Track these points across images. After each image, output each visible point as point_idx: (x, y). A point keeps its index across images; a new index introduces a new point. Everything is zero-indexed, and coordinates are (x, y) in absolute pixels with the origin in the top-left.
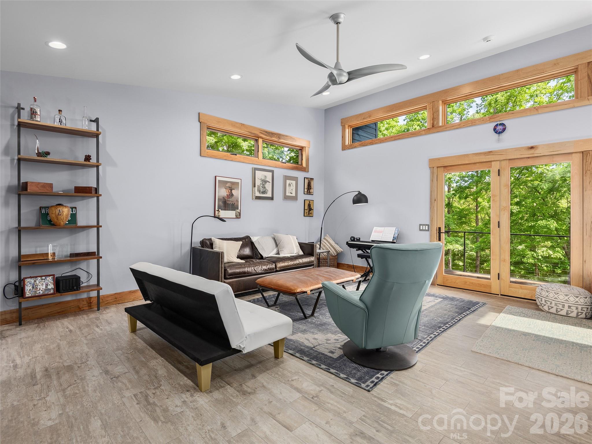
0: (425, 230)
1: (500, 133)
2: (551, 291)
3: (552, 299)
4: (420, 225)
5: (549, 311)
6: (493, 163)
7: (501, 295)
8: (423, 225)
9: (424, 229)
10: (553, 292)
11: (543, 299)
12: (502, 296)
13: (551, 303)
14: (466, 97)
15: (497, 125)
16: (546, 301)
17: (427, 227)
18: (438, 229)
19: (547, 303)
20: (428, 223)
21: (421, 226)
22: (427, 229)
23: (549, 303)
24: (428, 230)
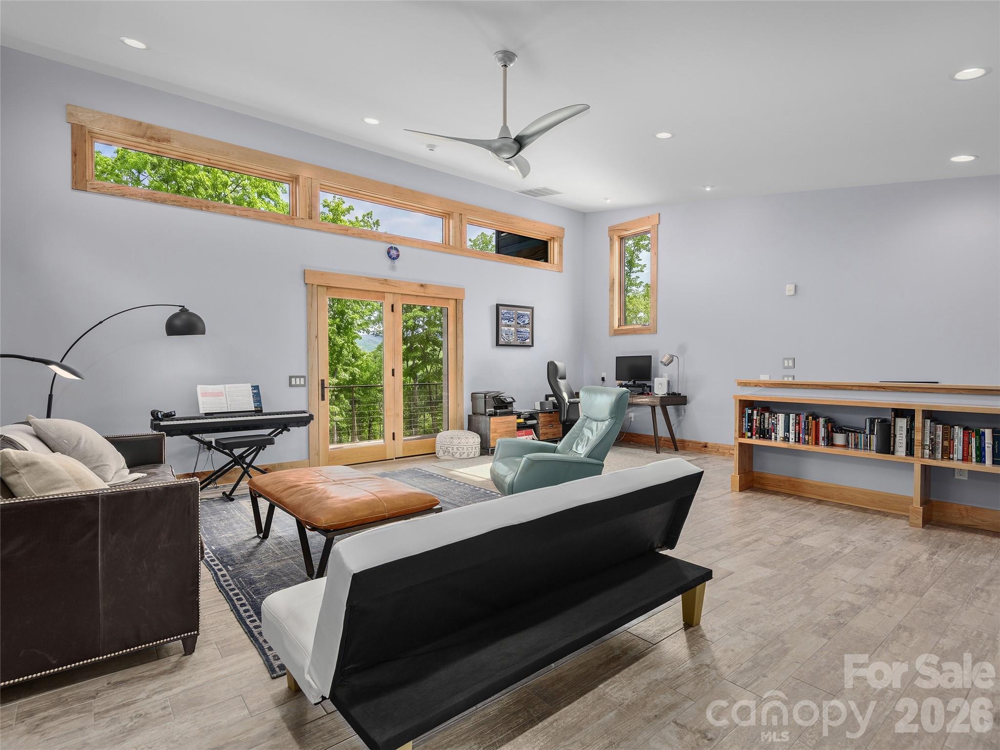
0: (300, 386)
1: (394, 259)
2: (462, 437)
3: (464, 444)
4: (291, 377)
5: (461, 457)
6: (386, 295)
7: (396, 458)
8: (296, 377)
9: (298, 383)
10: (464, 437)
11: (455, 447)
12: (397, 460)
13: (463, 449)
14: (349, 192)
15: (391, 248)
16: (457, 449)
17: (302, 379)
18: (320, 382)
19: (459, 450)
20: (304, 373)
21: (293, 380)
22: (302, 383)
23: (461, 449)
24: (304, 386)
